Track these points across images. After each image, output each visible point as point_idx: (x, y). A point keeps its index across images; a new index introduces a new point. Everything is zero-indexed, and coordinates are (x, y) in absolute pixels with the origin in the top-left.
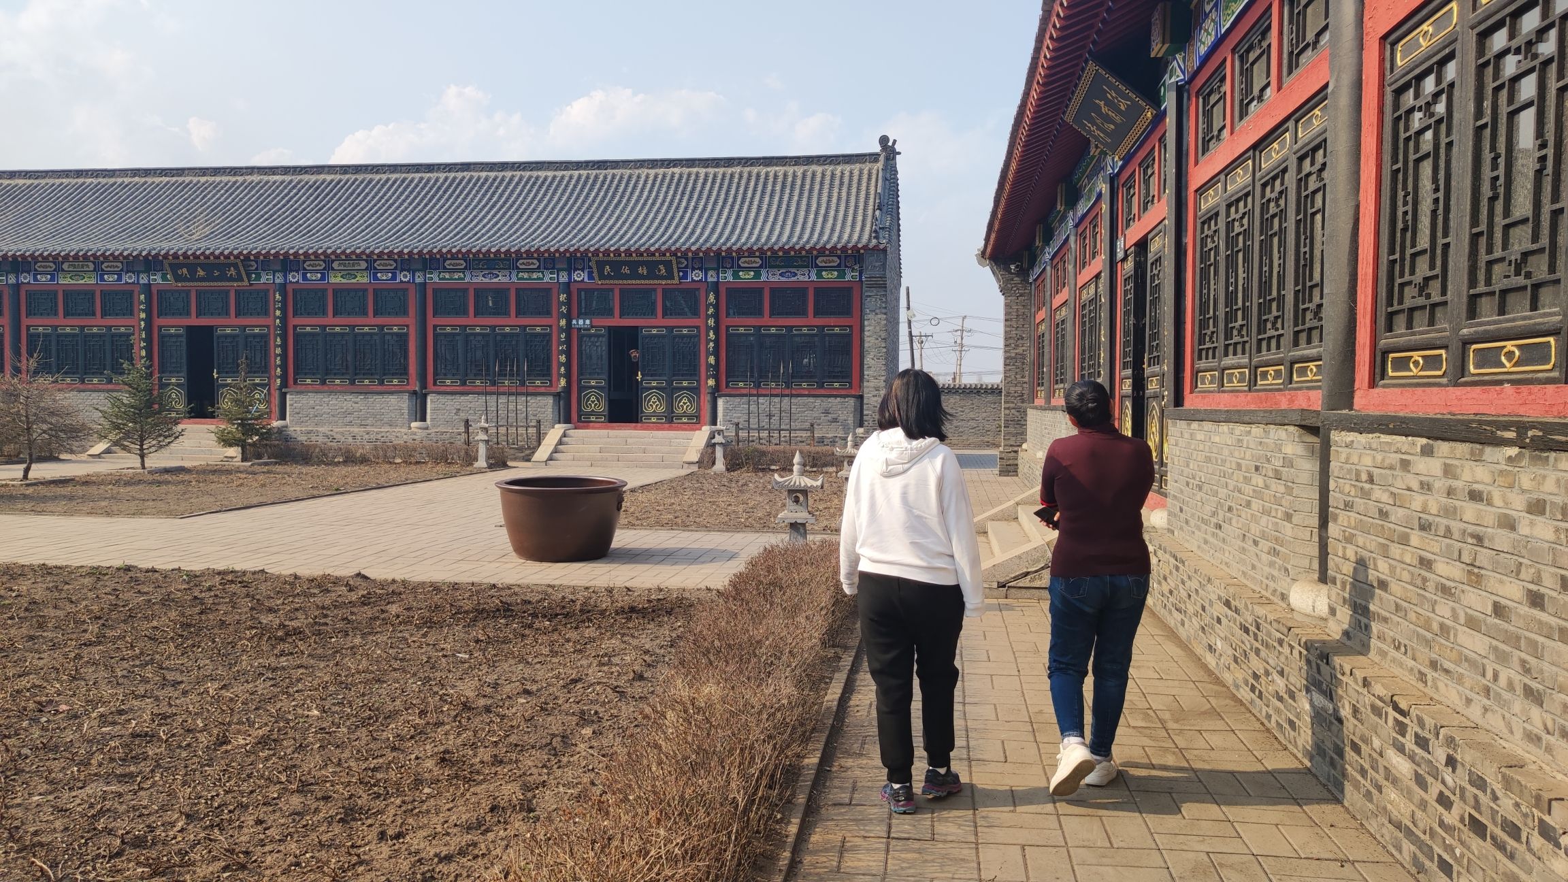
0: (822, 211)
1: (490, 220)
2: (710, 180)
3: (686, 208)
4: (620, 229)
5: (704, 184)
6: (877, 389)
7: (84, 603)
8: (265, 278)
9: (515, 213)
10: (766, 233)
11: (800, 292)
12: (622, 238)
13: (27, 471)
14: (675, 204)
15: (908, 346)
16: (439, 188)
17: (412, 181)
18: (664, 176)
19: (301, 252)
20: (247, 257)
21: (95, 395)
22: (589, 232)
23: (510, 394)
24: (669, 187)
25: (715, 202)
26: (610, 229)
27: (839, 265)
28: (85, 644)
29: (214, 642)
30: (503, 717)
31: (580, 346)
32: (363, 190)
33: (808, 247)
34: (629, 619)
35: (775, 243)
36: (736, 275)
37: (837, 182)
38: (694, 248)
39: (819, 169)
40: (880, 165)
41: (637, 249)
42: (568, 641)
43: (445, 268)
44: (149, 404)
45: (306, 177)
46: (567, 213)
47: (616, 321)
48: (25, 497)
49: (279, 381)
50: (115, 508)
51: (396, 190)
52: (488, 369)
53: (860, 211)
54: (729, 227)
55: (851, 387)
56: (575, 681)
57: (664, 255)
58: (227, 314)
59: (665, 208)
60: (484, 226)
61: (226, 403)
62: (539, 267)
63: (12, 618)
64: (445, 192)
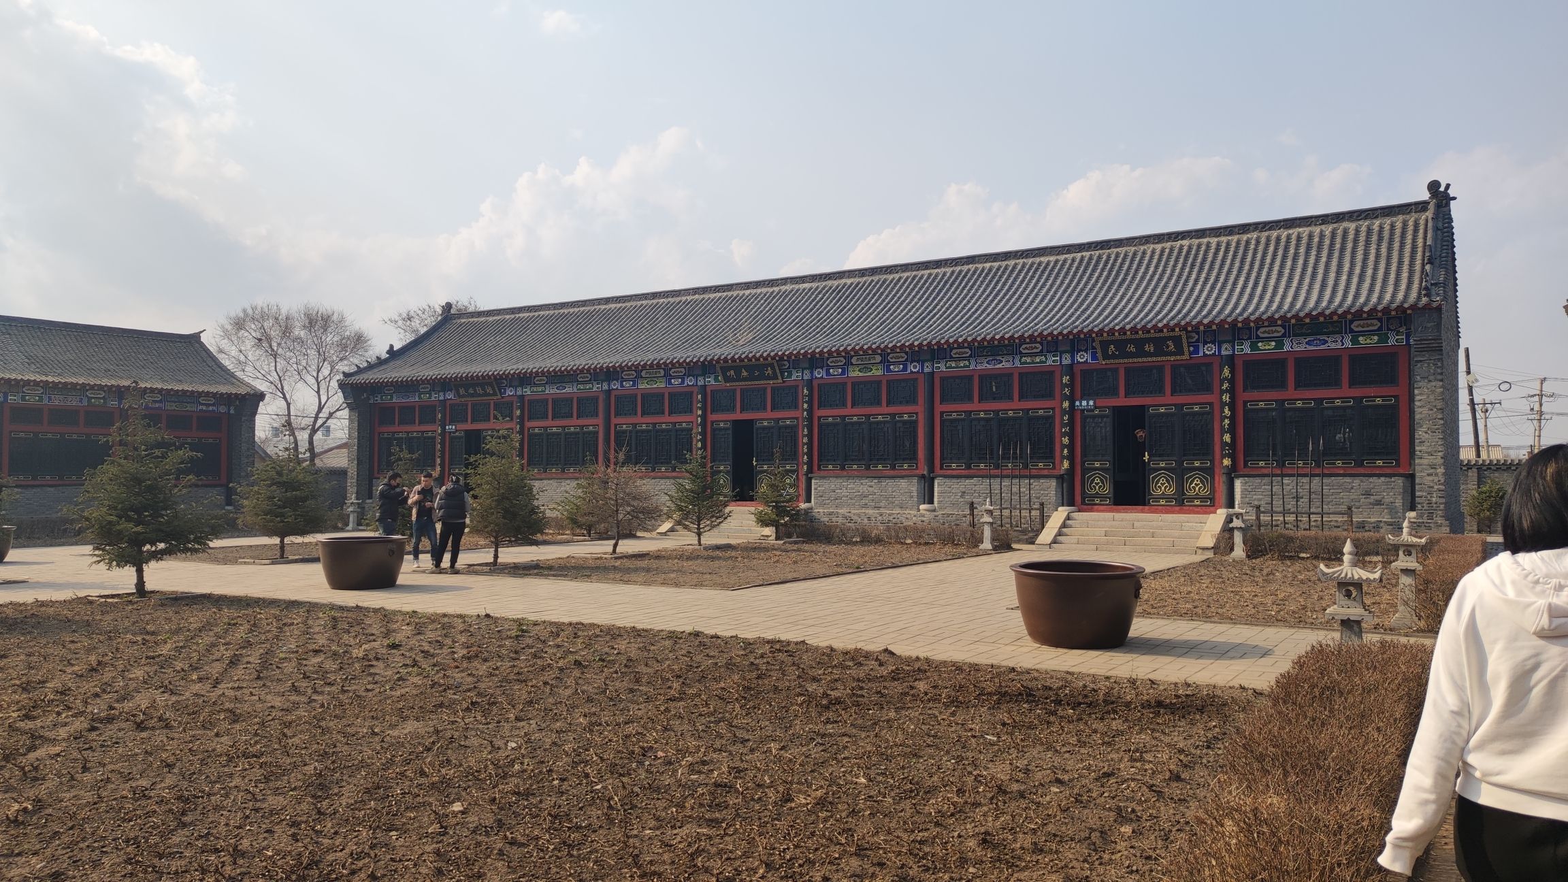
0: (1357, 271)
1: (994, 309)
2: (1223, 249)
3: (1196, 281)
4: (1124, 307)
5: (1216, 254)
6: (1433, 467)
7: (667, 663)
8: (796, 375)
9: (1018, 299)
10: (1289, 299)
11: (1332, 360)
12: (1127, 316)
13: (615, 546)
14: (1184, 278)
15: (1469, 416)
16: (946, 282)
17: (921, 278)
18: (1172, 250)
19: (825, 350)
20: (781, 358)
21: (662, 481)
22: (1093, 312)
23: (1014, 477)
24: (1176, 261)
25: (1229, 272)
26: (1115, 308)
27: (1380, 329)
28: (670, 699)
29: (771, 705)
30: (1038, 804)
31: (1083, 427)
32: (878, 290)
33: (1340, 311)
34: (1157, 714)
35: (1301, 310)
36: (1254, 346)
37: (1375, 238)
38: (1206, 321)
39: (1352, 226)
40: (1429, 214)
41: (1144, 326)
42: (1095, 731)
43: (951, 357)
44: (705, 488)
45: (830, 283)
46: (1070, 296)
47: (1121, 401)
48: (615, 568)
49: (805, 467)
50: (681, 580)
51: (908, 287)
52: (991, 453)
53: (1406, 268)
54: (1246, 297)
55: (1398, 465)
56: (1108, 775)
57: (1173, 330)
58: (765, 408)
59: (1173, 281)
60: (988, 315)
61: (763, 488)
62: (1042, 351)
63: (616, 672)
64: (951, 286)
